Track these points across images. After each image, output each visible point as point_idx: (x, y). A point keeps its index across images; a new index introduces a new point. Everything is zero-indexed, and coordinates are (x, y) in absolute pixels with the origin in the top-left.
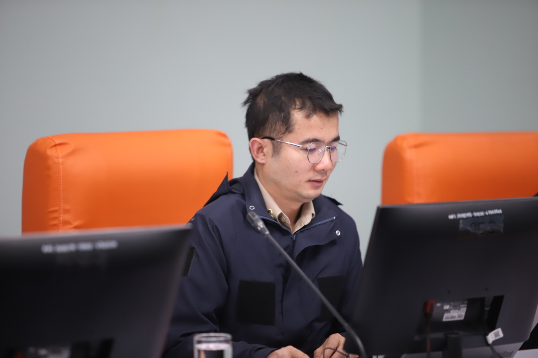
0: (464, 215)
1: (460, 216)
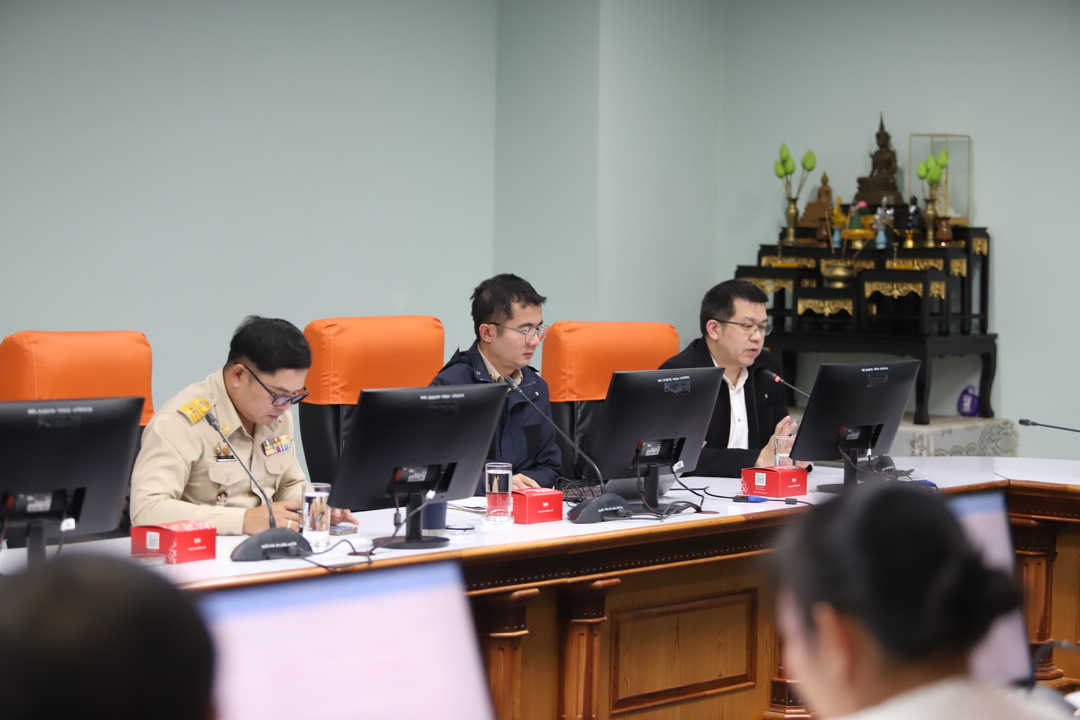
0: (667, 380)
1: (665, 380)
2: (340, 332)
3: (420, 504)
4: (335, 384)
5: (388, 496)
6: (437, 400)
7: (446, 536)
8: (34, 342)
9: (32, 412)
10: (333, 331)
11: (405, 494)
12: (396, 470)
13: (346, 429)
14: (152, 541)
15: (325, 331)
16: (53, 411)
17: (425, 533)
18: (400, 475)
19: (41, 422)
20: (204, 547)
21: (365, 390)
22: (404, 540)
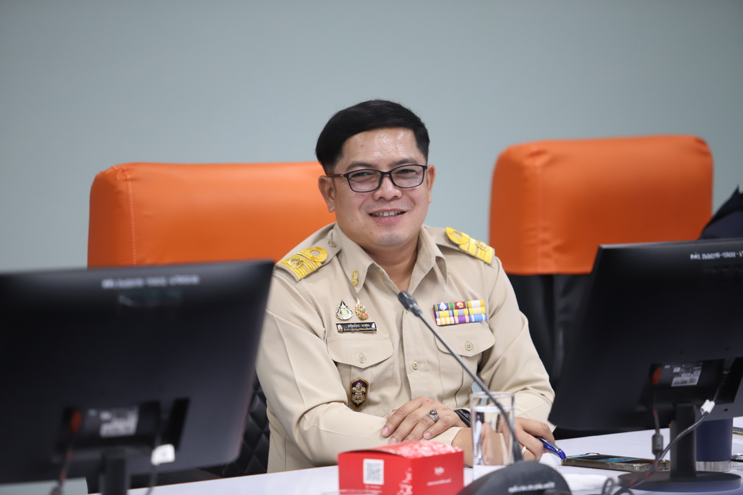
2: (553, 161)
3: (693, 422)
4: (545, 242)
5: (641, 408)
6: (716, 260)
7: (733, 471)
8: (132, 180)
9: (108, 284)
10: (540, 161)
11: (668, 406)
12: (654, 368)
13: (566, 310)
14: (372, 473)
15: (528, 162)
16: (139, 283)
17: (700, 466)
18: (660, 377)
19: (122, 299)
20: (449, 481)
21: (605, 246)
22: (668, 477)
